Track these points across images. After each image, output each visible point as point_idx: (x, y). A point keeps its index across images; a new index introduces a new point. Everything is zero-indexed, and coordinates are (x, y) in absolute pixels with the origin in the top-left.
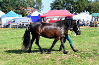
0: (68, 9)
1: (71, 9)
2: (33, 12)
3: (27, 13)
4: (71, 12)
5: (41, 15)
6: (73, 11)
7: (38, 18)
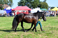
0: (28, 6)
1: (30, 6)
2: (7, 7)
3: (4, 8)
4: (29, 8)
5: (12, 9)
6: (31, 7)
7: (10, 11)
